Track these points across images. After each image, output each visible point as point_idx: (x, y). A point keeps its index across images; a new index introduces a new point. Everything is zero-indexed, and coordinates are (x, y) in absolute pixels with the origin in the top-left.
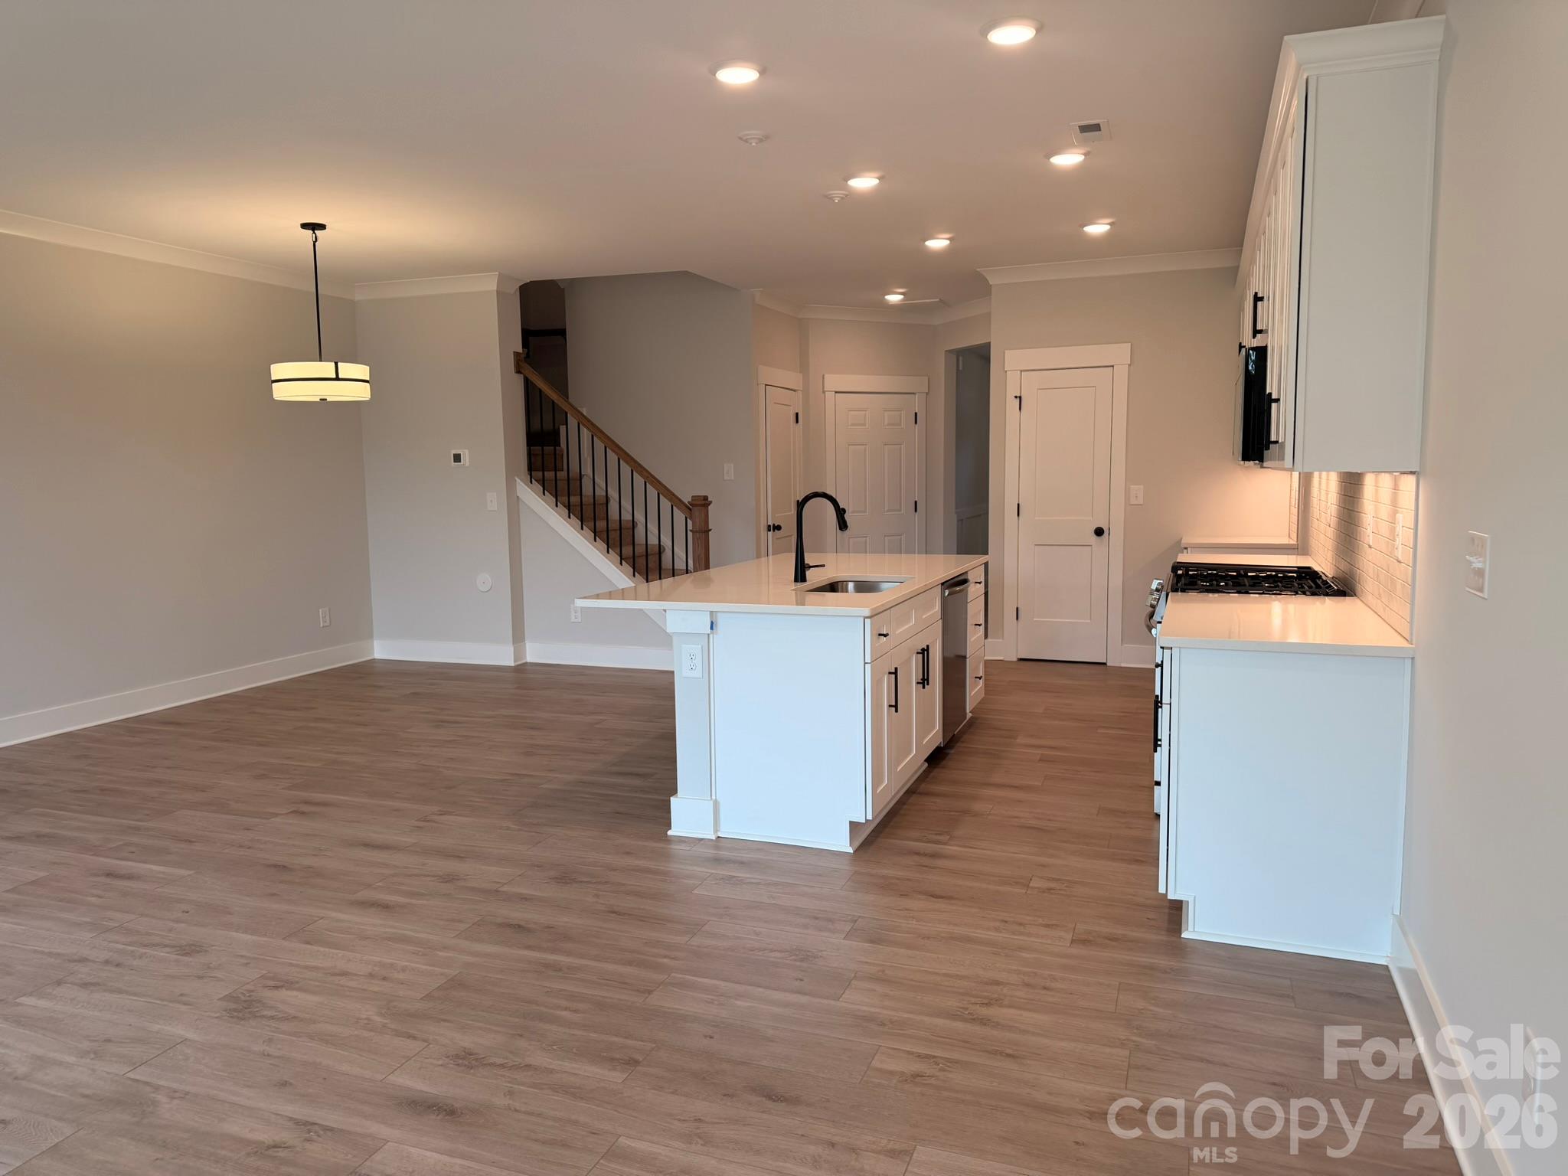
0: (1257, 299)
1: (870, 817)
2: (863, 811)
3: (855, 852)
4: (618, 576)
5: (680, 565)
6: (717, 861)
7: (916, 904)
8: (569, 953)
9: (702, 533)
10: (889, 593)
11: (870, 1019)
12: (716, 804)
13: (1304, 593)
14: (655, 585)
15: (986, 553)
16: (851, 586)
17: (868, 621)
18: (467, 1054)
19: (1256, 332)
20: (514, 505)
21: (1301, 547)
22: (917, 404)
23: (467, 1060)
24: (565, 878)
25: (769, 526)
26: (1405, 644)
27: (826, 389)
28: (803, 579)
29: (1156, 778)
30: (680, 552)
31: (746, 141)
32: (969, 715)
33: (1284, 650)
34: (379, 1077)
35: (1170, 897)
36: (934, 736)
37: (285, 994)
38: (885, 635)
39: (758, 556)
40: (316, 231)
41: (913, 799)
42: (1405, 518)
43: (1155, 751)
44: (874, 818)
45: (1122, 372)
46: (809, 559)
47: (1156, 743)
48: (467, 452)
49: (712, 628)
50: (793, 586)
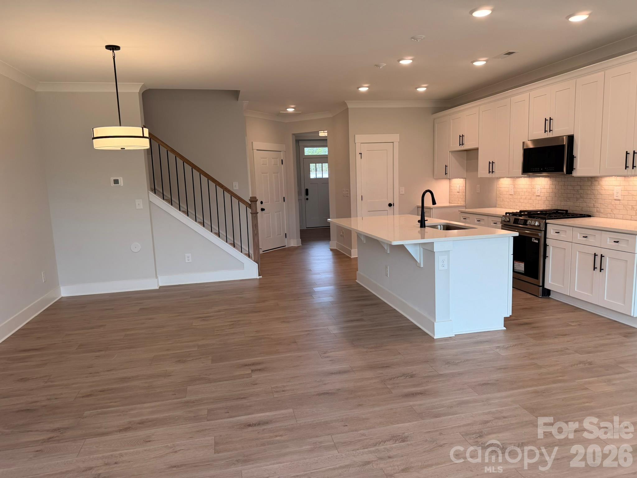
9: (256, 214)
17: (513, 238)
20: (150, 205)
22: (282, 156)
27: (254, 149)
28: (425, 226)
40: (114, 51)
45: (396, 145)
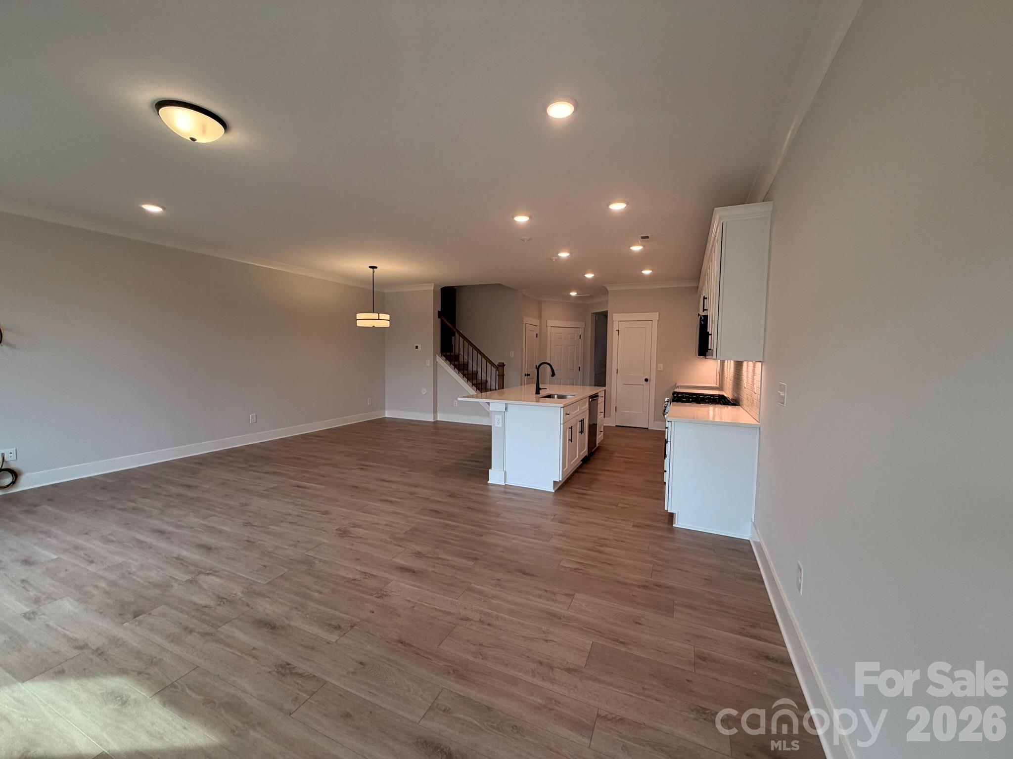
0: (705, 298)
1: (561, 480)
2: (558, 477)
3: (555, 491)
4: (471, 391)
5: (493, 387)
6: (505, 493)
7: (577, 511)
8: (454, 521)
9: (502, 376)
10: (570, 399)
11: (560, 549)
12: (505, 473)
13: (721, 404)
14: (484, 394)
15: (605, 386)
16: (556, 396)
17: (562, 409)
18: (419, 553)
19: (704, 310)
20: (435, 364)
21: (721, 388)
22: (581, 332)
23: (419, 555)
24: (452, 495)
25: (526, 374)
26: (757, 423)
27: (548, 326)
28: (539, 393)
29: (665, 469)
30: (493, 383)
31: (524, 240)
32: (597, 445)
33: (714, 424)
34: (389, 559)
35: (669, 511)
36: (585, 452)
37: (357, 529)
38: (568, 414)
39: (521, 385)
40: (375, 269)
41: (576, 474)
42: (757, 378)
43: (665, 459)
44: (562, 480)
45: (655, 324)
46: (541, 386)
47: (665, 456)
48: (420, 345)
49: (506, 409)
50: (535, 396)
